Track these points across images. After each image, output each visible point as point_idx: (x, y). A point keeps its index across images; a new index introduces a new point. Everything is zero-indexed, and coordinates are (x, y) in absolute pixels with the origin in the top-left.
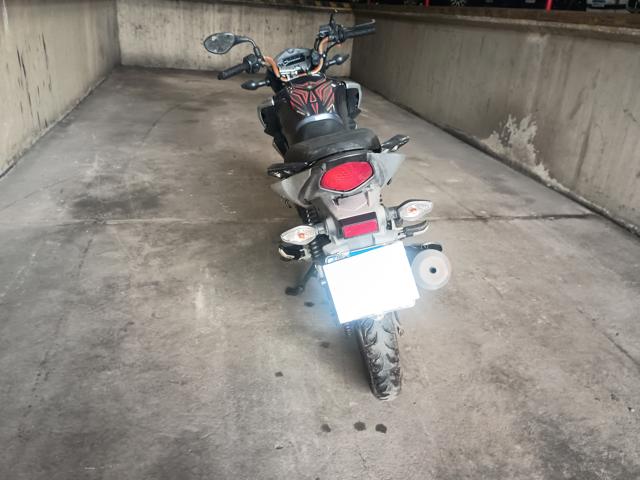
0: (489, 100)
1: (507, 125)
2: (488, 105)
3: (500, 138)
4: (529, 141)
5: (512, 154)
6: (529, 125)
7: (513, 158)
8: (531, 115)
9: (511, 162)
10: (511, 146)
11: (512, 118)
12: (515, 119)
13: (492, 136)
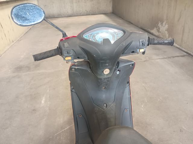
0: (153, 17)
1: (159, 25)
2: (152, 19)
3: (157, 30)
4: (166, 30)
5: (161, 35)
8: (166, 21)
10: (160, 32)
12: (161, 23)
13: (154, 29)
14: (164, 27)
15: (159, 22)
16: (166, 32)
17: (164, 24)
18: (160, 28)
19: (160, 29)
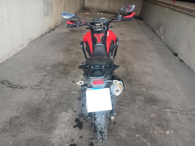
1: (160, 28)
3: (159, 31)
4: (162, 31)
6: (163, 28)
7: (160, 35)
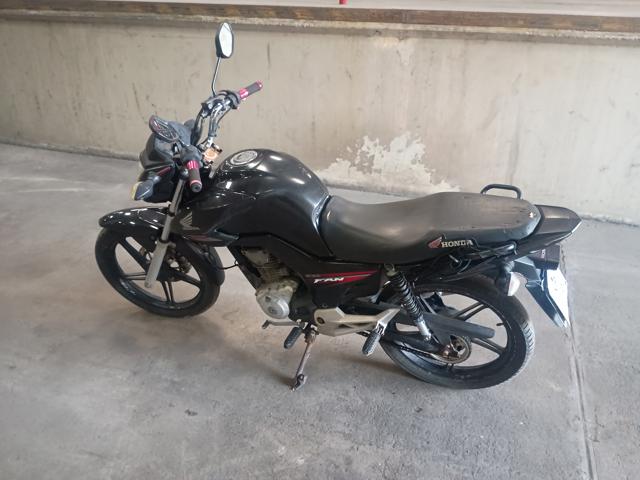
0: (313, 124)
1: (364, 148)
2: (313, 130)
3: (353, 165)
4: (414, 162)
5: (384, 179)
6: (408, 144)
7: (387, 184)
8: (409, 133)
9: (383, 189)
10: (379, 171)
11: (372, 139)
12: (377, 141)
13: (334, 165)
14: (400, 151)
15: (366, 138)
16: (419, 168)
17: (398, 143)
18: (373, 156)
19: (375, 162)
